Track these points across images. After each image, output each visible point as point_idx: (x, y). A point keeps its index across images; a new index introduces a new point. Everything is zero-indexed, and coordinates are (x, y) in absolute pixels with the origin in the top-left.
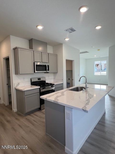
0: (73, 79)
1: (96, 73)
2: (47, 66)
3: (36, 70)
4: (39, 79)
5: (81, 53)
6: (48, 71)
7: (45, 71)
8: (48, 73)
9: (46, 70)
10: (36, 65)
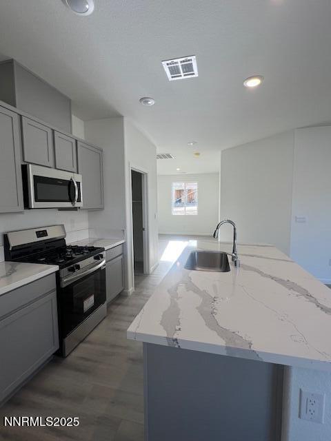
0: (145, 226)
1: (175, 209)
2: (76, 185)
3: (36, 200)
4: (42, 233)
5: (160, 157)
6: (77, 204)
7: (68, 205)
8: (75, 209)
9: (71, 200)
10: (35, 177)
